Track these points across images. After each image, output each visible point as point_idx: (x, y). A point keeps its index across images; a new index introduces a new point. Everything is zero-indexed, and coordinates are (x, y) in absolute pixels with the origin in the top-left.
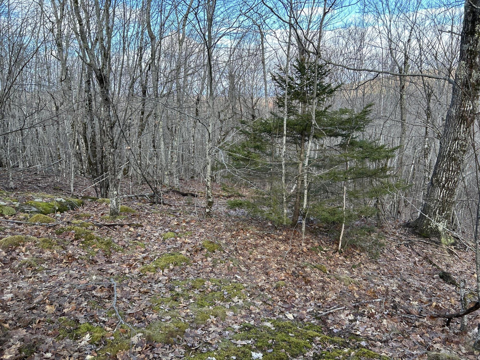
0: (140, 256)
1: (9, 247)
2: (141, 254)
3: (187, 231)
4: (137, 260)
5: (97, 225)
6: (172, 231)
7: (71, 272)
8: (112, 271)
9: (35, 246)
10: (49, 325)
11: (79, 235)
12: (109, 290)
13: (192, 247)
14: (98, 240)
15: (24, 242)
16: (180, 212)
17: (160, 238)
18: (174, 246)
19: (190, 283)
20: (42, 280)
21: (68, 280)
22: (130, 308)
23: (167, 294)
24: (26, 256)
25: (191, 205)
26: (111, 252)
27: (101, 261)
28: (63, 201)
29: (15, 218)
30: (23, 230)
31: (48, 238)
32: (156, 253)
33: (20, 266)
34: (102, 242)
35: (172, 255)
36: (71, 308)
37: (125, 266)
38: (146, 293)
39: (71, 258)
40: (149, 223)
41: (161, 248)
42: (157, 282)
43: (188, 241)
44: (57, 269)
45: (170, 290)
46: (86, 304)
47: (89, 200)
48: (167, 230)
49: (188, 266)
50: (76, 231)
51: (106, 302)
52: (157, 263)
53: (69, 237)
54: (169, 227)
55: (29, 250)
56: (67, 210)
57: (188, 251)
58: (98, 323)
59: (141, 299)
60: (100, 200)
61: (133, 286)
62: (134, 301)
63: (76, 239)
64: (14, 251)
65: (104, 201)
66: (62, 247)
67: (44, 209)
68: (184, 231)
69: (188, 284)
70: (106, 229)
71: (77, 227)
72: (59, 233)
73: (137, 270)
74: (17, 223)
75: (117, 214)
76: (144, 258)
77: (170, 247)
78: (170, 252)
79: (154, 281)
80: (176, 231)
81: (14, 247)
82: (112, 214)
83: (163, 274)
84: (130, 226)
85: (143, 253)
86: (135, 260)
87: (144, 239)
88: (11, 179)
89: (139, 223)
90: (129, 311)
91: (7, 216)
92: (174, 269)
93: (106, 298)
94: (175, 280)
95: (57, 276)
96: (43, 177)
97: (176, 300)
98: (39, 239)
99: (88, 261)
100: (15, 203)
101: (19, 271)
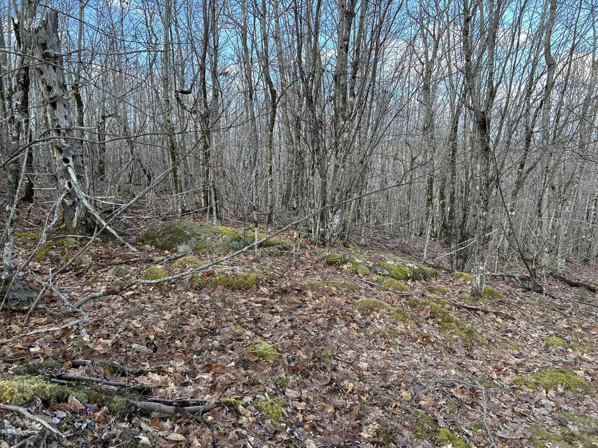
0: (513, 361)
1: (364, 310)
2: (513, 357)
3: (586, 341)
4: (508, 364)
5: (456, 305)
6: (560, 337)
7: (426, 356)
8: (474, 369)
9: (389, 314)
10: (405, 414)
11: (435, 313)
12: (472, 395)
13: (594, 369)
14: (458, 324)
15: (378, 308)
16: (569, 310)
17: (541, 342)
18: (564, 360)
19: (592, 424)
20: (396, 357)
21: (422, 365)
22: (500, 430)
23: (555, 428)
24: (380, 324)
25: (585, 302)
26: (473, 344)
27: (461, 352)
28: (416, 268)
29: (368, 279)
30: (376, 294)
31: (401, 309)
32: (536, 362)
33: (375, 333)
34: (462, 329)
35: (561, 372)
36: (428, 402)
37: (492, 369)
38: (522, 415)
39: (426, 340)
40: (523, 317)
41: (543, 358)
42: (539, 405)
43: (588, 357)
44: (410, 348)
45: (560, 425)
46: (444, 402)
47: (443, 271)
48: (551, 332)
49: (587, 396)
50: (431, 307)
51: (468, 410)
52: (538, 377)
53: (424, 312)
54: (555, 330)
55: (384, 318)
56: (419, 279)
57: (587, 373)
58: (461, 434)
59: (516, 422)
60: (457, 274)
61: (504, 400)
62: (506, 422)
63: (432, 318)
64: (369, 315)
65: (461, 276)
66: (417, 324)
67: (396, 274)
68: (580, 340)
69: (589, 424)
70: (466, 312)
71: (432, 303)
72: (413, 306)
73: (507, 378)
74: (370, 284)
75: (479, 295)
76: (519, 365)
77: (556, 358)
78: (557, 367)
79: (533, 403)
80: (566, 338)
81: (369, 311)
82: (473, 295)
83: (547, 396)
84: (497, 316)
85: (516, 357)
86: (505, 364)
87: (518, 337)
88: (363, 235)
89: (509, 314)
90: (499, 434)
91: (361, 275)
92: (564, 393)
93: (468, 404)
94: (567, 411)
95: (411, 357)
96: (392, 237)
97: (570, 443)
98: (393, 308)
99: (446, 348)
100: (369, 262)
101: (374, 340)
